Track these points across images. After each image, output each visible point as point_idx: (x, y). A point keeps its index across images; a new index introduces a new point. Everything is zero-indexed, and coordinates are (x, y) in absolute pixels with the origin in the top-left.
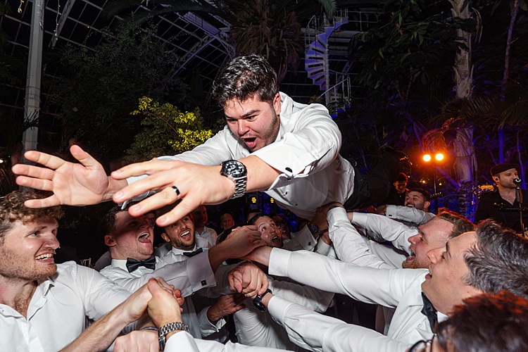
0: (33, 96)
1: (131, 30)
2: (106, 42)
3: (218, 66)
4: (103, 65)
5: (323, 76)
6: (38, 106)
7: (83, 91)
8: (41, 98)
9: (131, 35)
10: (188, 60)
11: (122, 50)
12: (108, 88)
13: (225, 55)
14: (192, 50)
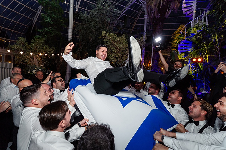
0: (70, 32)
1: (102, 2)
2: (93, 8)
3: (138, 12)
4: (92, 18)
5: (192, 12)
6: (72, 35)
7: (85, 28)
8: (73, 32)
9: (102, 4)
10: (125, 10)
11: (98, 11)
12: (93, 27)
13: (142, 6)
14: (127, 6)
